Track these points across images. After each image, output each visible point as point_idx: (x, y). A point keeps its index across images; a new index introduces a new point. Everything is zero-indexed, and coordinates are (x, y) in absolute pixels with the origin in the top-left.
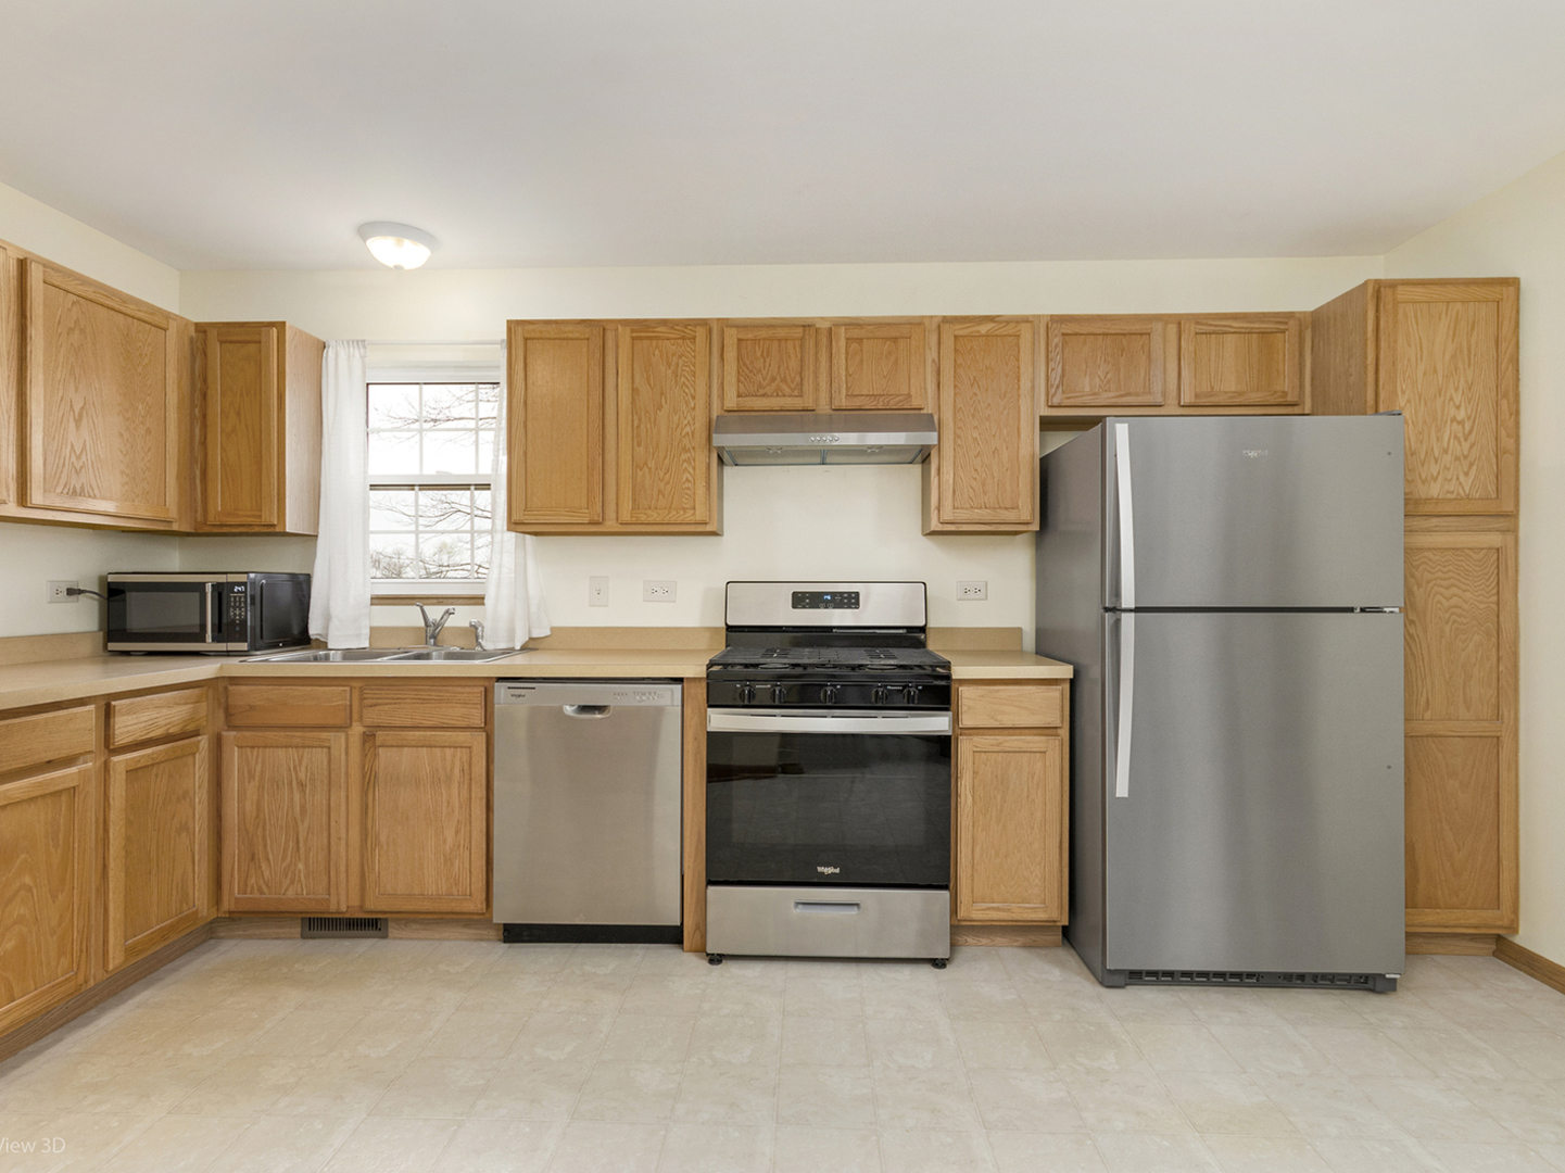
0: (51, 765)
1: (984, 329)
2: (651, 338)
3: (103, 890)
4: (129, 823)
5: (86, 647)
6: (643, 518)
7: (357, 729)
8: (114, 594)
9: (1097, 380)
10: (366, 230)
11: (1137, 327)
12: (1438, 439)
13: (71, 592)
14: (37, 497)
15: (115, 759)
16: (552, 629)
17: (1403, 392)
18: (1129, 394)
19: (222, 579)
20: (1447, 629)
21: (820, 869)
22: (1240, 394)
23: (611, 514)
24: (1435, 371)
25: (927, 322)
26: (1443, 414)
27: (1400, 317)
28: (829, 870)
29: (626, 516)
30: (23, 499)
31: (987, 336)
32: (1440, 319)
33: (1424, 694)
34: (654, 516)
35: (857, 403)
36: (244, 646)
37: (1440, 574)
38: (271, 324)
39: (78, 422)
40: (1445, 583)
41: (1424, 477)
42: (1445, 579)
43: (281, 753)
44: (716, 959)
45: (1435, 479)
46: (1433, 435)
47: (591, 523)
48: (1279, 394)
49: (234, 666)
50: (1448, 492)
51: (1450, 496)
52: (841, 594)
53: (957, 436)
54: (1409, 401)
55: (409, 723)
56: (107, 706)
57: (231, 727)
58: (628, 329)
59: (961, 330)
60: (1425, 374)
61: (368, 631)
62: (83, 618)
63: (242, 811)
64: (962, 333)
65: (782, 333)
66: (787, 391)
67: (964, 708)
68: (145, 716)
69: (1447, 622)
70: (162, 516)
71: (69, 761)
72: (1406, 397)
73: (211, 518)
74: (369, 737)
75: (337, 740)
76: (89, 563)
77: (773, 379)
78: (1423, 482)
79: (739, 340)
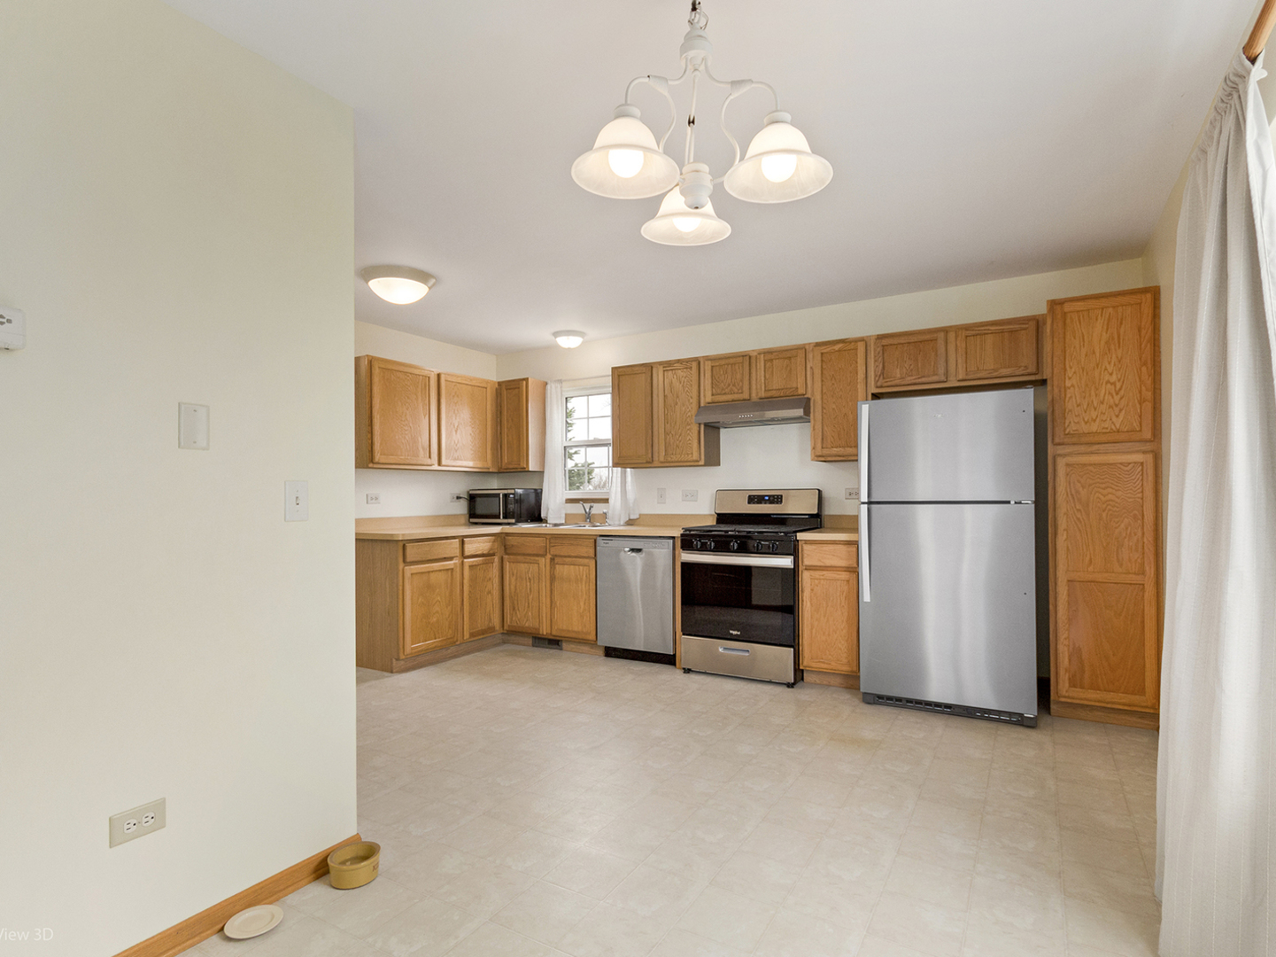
0: (445, 559)
1: (837, 347)
2: (672, 370)
3: (462, 609)
4: (470, 586)
5: (463, 520)
6: (669, 459)
7: (549, 556)
8: (472, 498)
9: (904, 370)
10: (556, 334)
11: (927, 337)
12: (1096, 395)
13: (458, 498)
14: (444, 462)
15: (465, 560)
16: (640, 515)
17: (1071, 368)
18: (924, 377)
19: (506, 492)
20: (1104, 515)
21: (731, 632)
22: (995, 370)
23: (656, 458)
24: (1094, 353)
25: (807, 347)
26: (1100, 379)
27: (1068, 321)
28: (735, 633)
29: (662, 459)
30: (440, 464)
31: (839, 351)
32: (1097, 319)
33: (1088, 556)
34: (674, 458)
35: (769, 394)
36: (513, 521)
37: (1098, 480)
38: (524, 379)
39: (456, 431)
40: (1103, 486)
41: (1086, 420)
42: (1102, 483)
43: (522, 565)
44: (687, 671)
45: (1095, 421)
46: (1093, 393)
47: (647, 462)
48: (1023, 368)
49: (507, 529)
50: (1104, 428)
51: (1104, 431)
52: (773, 496)
53: (823, 408)
54: (1075, 373)
55: (566, 554)
56: (462, 540)
57: (507, 554)
58: (662, 367)
59: (825, 349)
60: (1086, 355)
61: (564, 516)
62: (461, 508)
63: (510, 589)
64: (825, 351)
65: (732, 361)
66: (736, 390)
67: (805, 555)
68: (475, 545)
69: (1104, 511)
70: (486, 466)
71: (451, 559)
72: (1073, 370)
73: (504, 467)
74: (552, 560)
75: (542, 561)
76: (463, 487)
77: (729, 385)
78: (1086, 423)
79: (712, 367)
